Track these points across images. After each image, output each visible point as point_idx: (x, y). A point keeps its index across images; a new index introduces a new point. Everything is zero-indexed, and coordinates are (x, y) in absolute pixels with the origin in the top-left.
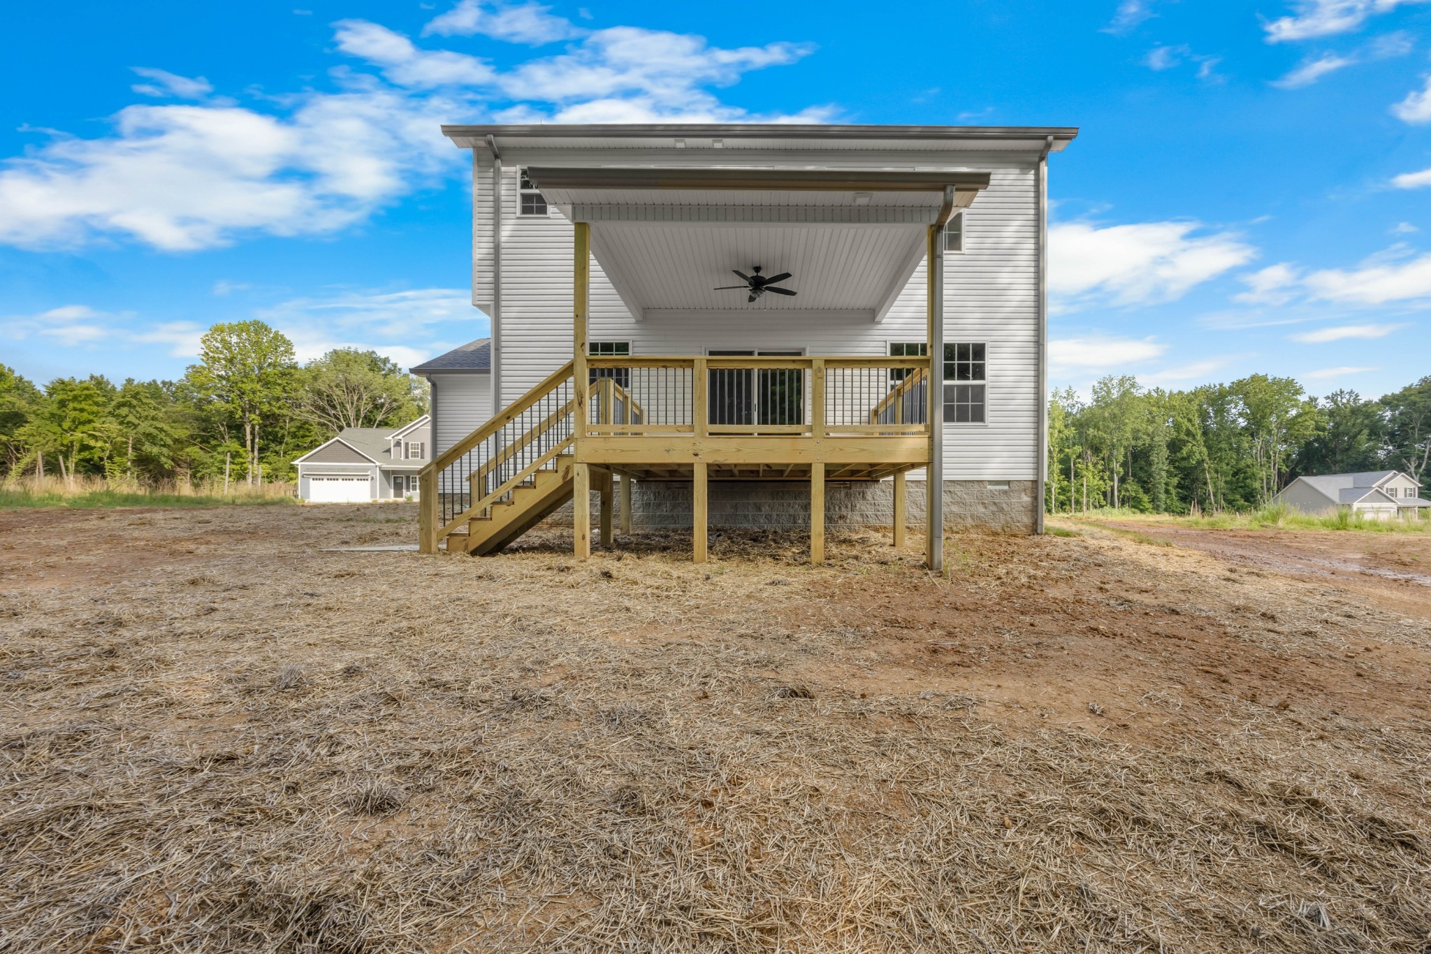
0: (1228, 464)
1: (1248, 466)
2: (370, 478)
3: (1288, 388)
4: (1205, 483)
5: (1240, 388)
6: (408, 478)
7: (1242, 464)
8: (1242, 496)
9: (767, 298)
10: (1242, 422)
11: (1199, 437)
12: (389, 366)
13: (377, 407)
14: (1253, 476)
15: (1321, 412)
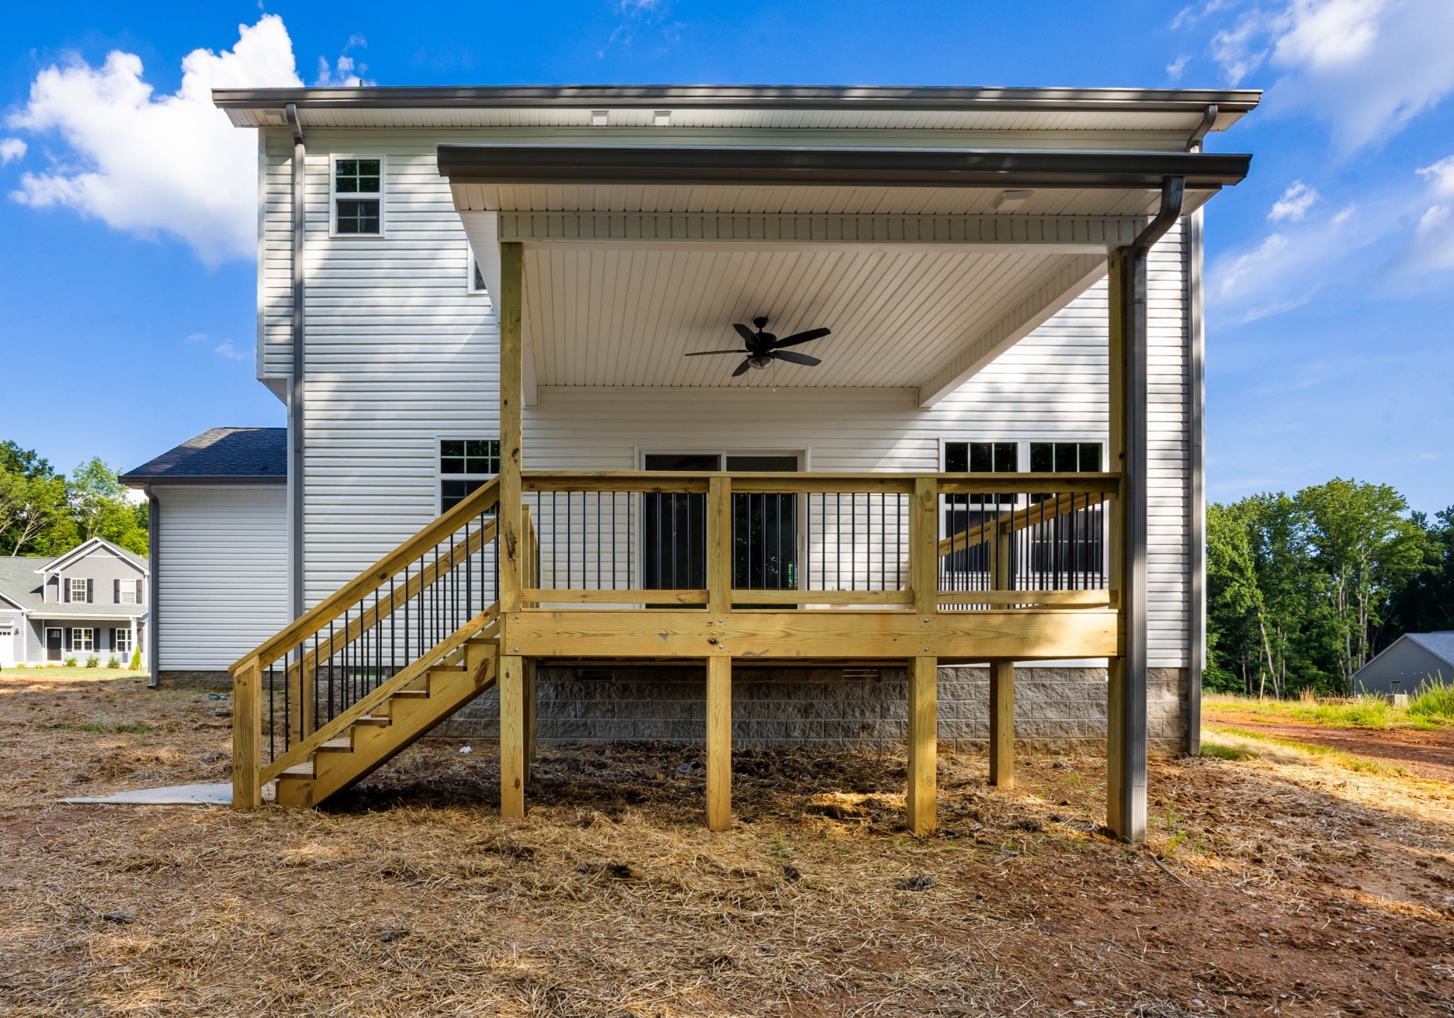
0: (1293, 614)
1: (1325, 617)
2: (12, 631)
3: (1387, 500)
4: (1259, 642)
5: (1311, 502)
6: (68, 631)
7: (1316, 613)
8: (1315, 662)
9: (778, 371)
10: (1312, 551)
11: (1249, 573)
12: (35, 463)
13: (19, 525)
14: (1333, 632)
15: (1431, 537)
